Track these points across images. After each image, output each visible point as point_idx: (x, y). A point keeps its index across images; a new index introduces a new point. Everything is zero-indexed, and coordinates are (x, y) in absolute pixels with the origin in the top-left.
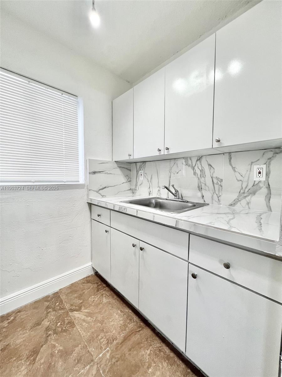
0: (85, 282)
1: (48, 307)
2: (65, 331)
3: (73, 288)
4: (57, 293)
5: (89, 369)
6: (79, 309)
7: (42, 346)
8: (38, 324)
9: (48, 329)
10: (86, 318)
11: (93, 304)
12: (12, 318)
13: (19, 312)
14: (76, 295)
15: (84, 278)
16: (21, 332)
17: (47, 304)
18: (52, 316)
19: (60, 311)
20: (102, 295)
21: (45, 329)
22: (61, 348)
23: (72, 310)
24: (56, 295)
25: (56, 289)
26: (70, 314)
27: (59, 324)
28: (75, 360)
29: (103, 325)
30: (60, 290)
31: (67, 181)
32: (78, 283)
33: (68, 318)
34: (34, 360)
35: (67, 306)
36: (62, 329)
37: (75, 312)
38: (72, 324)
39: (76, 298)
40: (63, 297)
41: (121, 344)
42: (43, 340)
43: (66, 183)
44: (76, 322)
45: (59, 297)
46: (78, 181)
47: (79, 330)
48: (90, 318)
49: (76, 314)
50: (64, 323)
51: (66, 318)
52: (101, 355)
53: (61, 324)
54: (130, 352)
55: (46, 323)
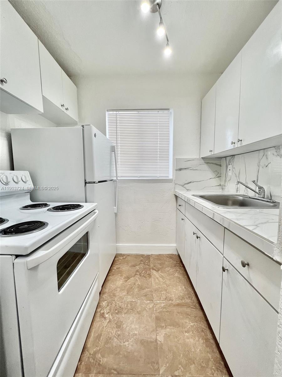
0: (169, 257)
1: (142, 261)
2: (145, 277)
3: (159, 257)
4: (149, 255)
5: (149, 303)
6: (157, 271)
7: (132, 277)
8: (134, 266)
9: (137, 271)
10: (159, 278)
11: (167, 273)
12: (125, 257)
13: (129, 256)
14: (159, 262)
15: (169, 254)
16: (126, 265)
17: (142, 258)
18: (142, 266)
19: (147, 266)
20: (177, 270)
21: (136, 270)
22: (140, 284)
23: (153, 269)
24: (148, 257)
25: (150, 253)
26: (152, 270)
27: (144, 272)
28: (144, 294)
29: (168, 288)
30: (152, 254)
31: (160, 177)
32: (164, 255)
34: (127, 280)
35: (152, 265)
36: (144, 275)
37: (155, 271)
38: (150, 276)
39: (159, 263)
40: (151, 259)
41: (174, 305)
42: (133, 275)
43: (159, 178)
44: (153, 276)
45: (149, 258)
46: (168, 177)
47: (152, 281)
48: (161, 279)
49: (154, 272)
50: (147, 273)
51: (148, 271)
52: (158, 302)
53: (144, 273)
54: (177, 314)
55: (138, 268)
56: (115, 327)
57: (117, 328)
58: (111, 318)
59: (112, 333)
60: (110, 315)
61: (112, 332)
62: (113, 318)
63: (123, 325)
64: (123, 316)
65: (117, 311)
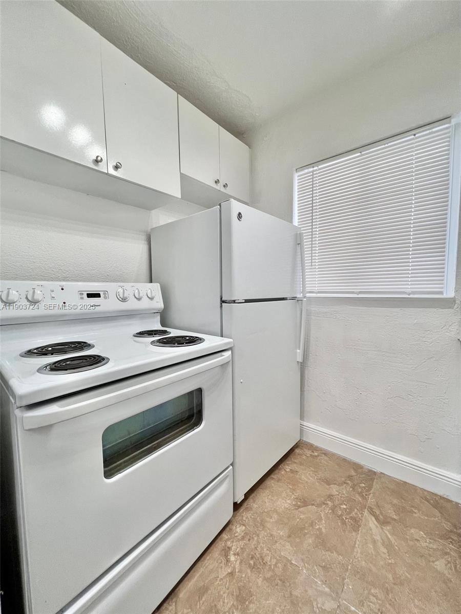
0: (432, 502)
1: (350, 477)
2: (344, 523)
3: (402, 489)
4: (375, 473)
6: (383, 522)
7: (313, 505)
8: (328, 482)
9: (330, 497)
10: (379, 544)
11: (411, 543)
12: (316, 454)
13: (325, 454)
14: (395, 501)
15: (436, 495)
16: (311, 473)
17: (353, 473)
18: (345, 491)
19: (357, 496)
20: (447, 554)
21: (328, 494)
22: (324, 530)
23: (372, 513)
24: (371, 475)
25: (378, 469)
26: (366, 513)
27: (345, 507)
28: (324, 561)
29: (395, 587)
30: (382, 473)
31: (414, 293)
32: (416, 490)
33: (358, 513)
34: (299, 507)
35: (371, 501)
36: (342, 515)
37: (373, 519)
38: (356, 525)
39: (394, 505)
40: (376, 486)
42: (318, 501)
43: (411, 296)
44: (362, 530)
45: (372, 480)
46: (441, 293)
47: (358, 543)
48: (385, 551)
49: (372, 523)
50: (350, 513)
51: (356, 510)
52: (353, 609)
53: (345, 509)
55: (334, 490)
56: (235, 594)
57: (237, 600)
58: (237, 571)
59: (224, 602)
60: (238, 562)
61: (226, 601)
62: (240, 571)
63: (250, 603)
64: (260, 581)
65: (252, 562)
